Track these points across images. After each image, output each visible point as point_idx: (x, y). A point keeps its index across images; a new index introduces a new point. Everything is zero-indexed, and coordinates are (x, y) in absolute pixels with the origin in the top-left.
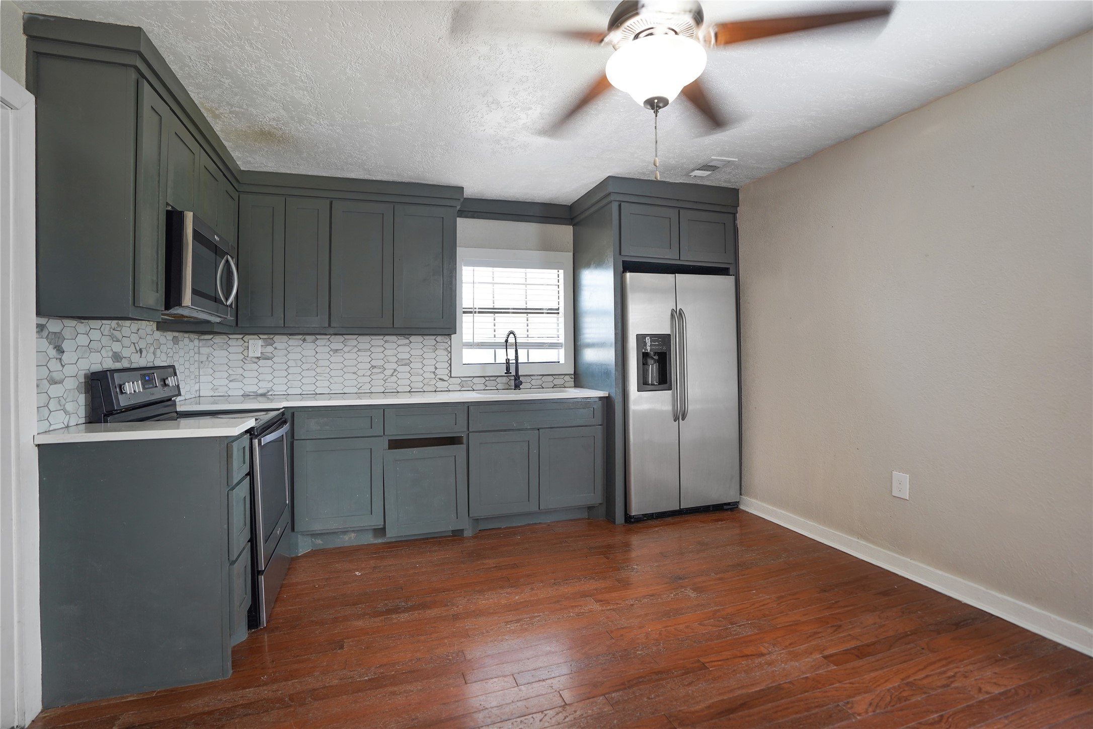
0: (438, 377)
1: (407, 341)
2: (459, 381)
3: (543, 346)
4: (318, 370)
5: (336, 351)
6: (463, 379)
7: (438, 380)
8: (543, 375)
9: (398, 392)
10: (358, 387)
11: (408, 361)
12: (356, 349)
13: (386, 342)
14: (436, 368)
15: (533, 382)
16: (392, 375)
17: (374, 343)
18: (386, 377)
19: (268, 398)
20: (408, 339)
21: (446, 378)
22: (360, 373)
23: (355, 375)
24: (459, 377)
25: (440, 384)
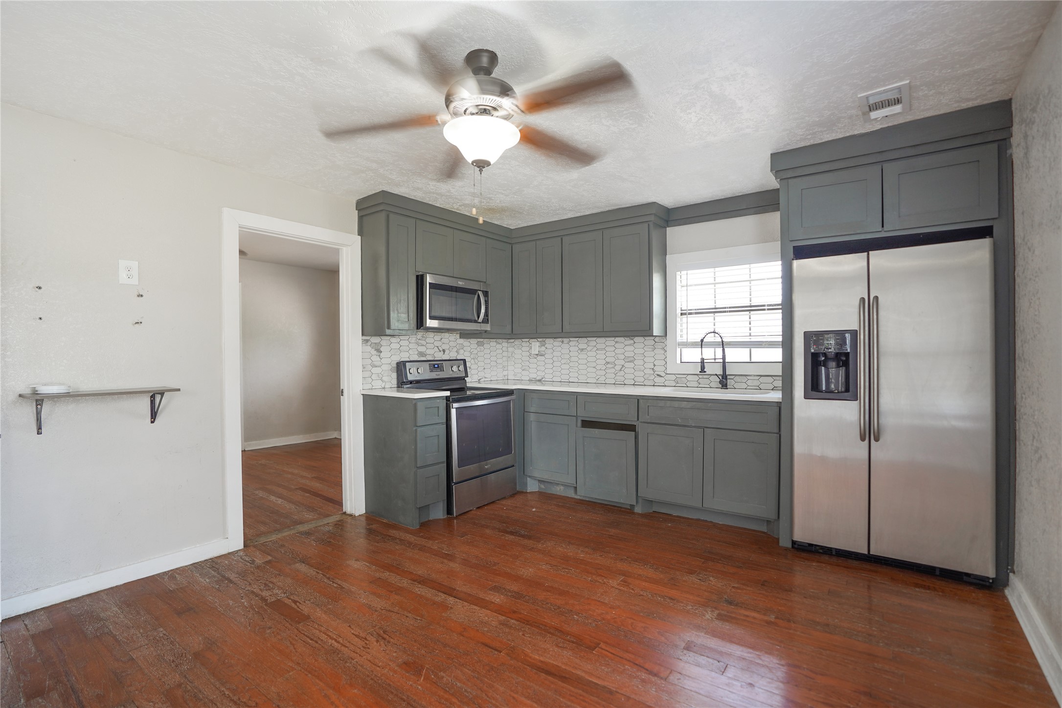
0: (656, 373)
1: (632, 342)
2: (674, 377)
3: (762, 345)
4: (571, 364)
5: (582, 350)
6: (678, 376)
7: (656, 376)
8: (761, 376)
9: (625, 384)
10: (597, 378)
11: (632, 359)
12: (595, 349)
13: (616, 342)
14: (654, 365)
15: (749, 383)
16: (621, 370)
17: (608, 343)
18: (616, 372)
19: (542, 383)
20: (632, 339)
21: (663, 374)
22: (598, 367)
23: (594, 369)
24: (675, 374)
25: (658, 379)
